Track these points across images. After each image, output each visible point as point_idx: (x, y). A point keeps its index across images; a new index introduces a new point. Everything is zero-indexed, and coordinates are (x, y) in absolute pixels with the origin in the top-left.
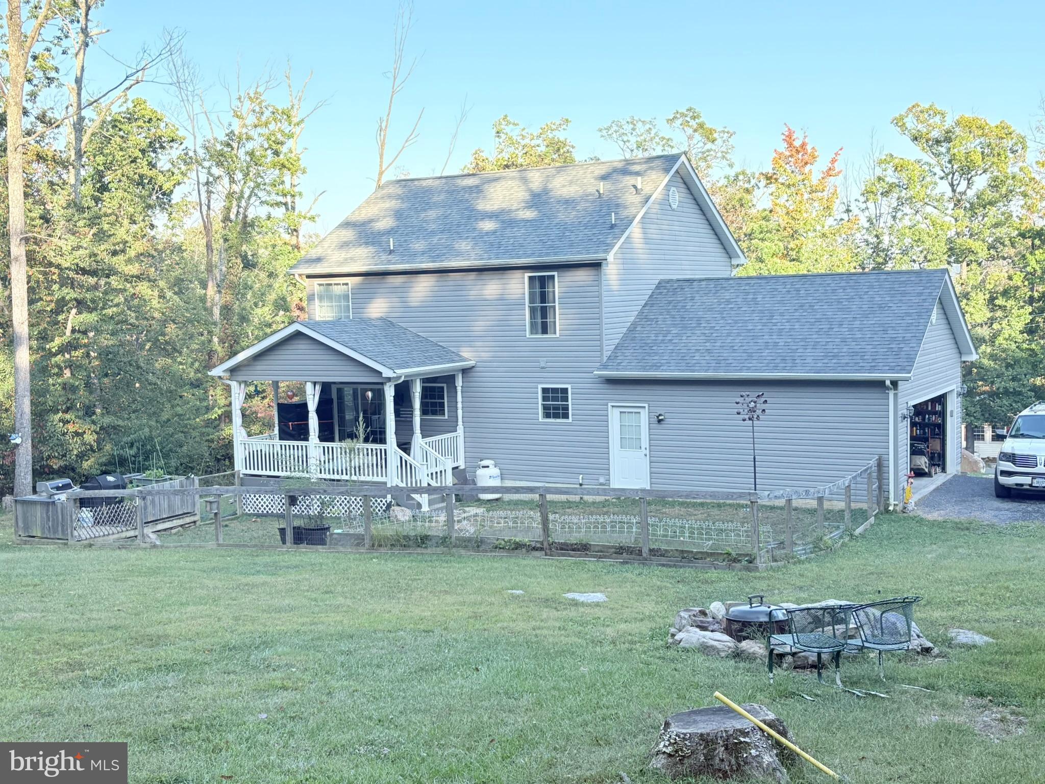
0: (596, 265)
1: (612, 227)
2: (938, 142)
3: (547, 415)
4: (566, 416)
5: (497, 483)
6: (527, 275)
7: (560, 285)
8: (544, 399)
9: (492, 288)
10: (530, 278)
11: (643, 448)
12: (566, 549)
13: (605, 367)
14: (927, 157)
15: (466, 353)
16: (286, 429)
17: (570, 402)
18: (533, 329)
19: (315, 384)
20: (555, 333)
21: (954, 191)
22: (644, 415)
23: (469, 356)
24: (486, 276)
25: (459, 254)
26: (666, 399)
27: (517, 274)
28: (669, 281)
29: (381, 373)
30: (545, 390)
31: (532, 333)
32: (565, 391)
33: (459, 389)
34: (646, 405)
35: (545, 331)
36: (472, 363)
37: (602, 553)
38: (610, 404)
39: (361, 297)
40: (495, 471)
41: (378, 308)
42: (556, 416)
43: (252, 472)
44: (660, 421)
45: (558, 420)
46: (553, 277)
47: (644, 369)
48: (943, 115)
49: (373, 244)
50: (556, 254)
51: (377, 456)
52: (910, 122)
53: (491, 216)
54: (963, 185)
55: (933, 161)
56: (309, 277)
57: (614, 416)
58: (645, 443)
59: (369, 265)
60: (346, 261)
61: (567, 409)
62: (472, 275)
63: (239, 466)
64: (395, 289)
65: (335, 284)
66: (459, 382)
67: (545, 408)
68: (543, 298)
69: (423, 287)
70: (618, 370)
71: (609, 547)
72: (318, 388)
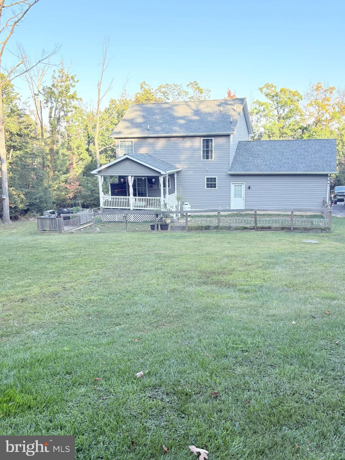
0: (228, 136)
1: (231, 122)
2: (273, 96)
3: (208, 187)
4: (215, 187)
5: (190, 210)
6: (202, 139)
7: (215, 142)
8: (207, 181)
9: (188, 143)
10: (203, 140)
11: (242, 197)
12: (263, 229)
13: (231, 170)
14: (269, 101)
15: (177, 166)
16: (114, 192)
17: (217, 183)
18: (204, 158)
19: (132, 176)
20: (212, 158)
21: (278, 113)
22: (243, 187)
23: (179, 167)
24: (186, 139)
25: (176, 132)
26: (252, 181)
27: (198, 139)
28: (242, 141)
29: (160, 173)
30: (207, 178)
31: (203, 159)
32: (215, 178)
33: (176, 178)
34: (245, 183)
35: (207, 158)
36: (180, 169)
37: (276, 229)
38: (231, 183)
39: (137, 147)
40: (189, 206)
41: (143, 150)
42: (211, 187)
43: (107, 207)
44: (249, 188)
45: (212, 188)
46: (212, 139)
47: (245, 171)
48: (275, 87)
49: (140, 127)
50: (214, 131)
51: (146, 201)
52: (265, 90)
53: (182, 118)
54: (281, 112)
55: (272, 103)
56: (116, 138)
57: (233, 186)
58: (243, 194)
59: (142, 134)
60: (131, 133)
61: (216, 185)
62: (181, 139)
63: (102, 205)
64: (150, 144)
65: (127, 141)
66: (176, 176)
67: (207, 184)
68: (207, 147)
69: (161, 143)
70: (236, 171)
71: (278, 227)
72: (133, 178)
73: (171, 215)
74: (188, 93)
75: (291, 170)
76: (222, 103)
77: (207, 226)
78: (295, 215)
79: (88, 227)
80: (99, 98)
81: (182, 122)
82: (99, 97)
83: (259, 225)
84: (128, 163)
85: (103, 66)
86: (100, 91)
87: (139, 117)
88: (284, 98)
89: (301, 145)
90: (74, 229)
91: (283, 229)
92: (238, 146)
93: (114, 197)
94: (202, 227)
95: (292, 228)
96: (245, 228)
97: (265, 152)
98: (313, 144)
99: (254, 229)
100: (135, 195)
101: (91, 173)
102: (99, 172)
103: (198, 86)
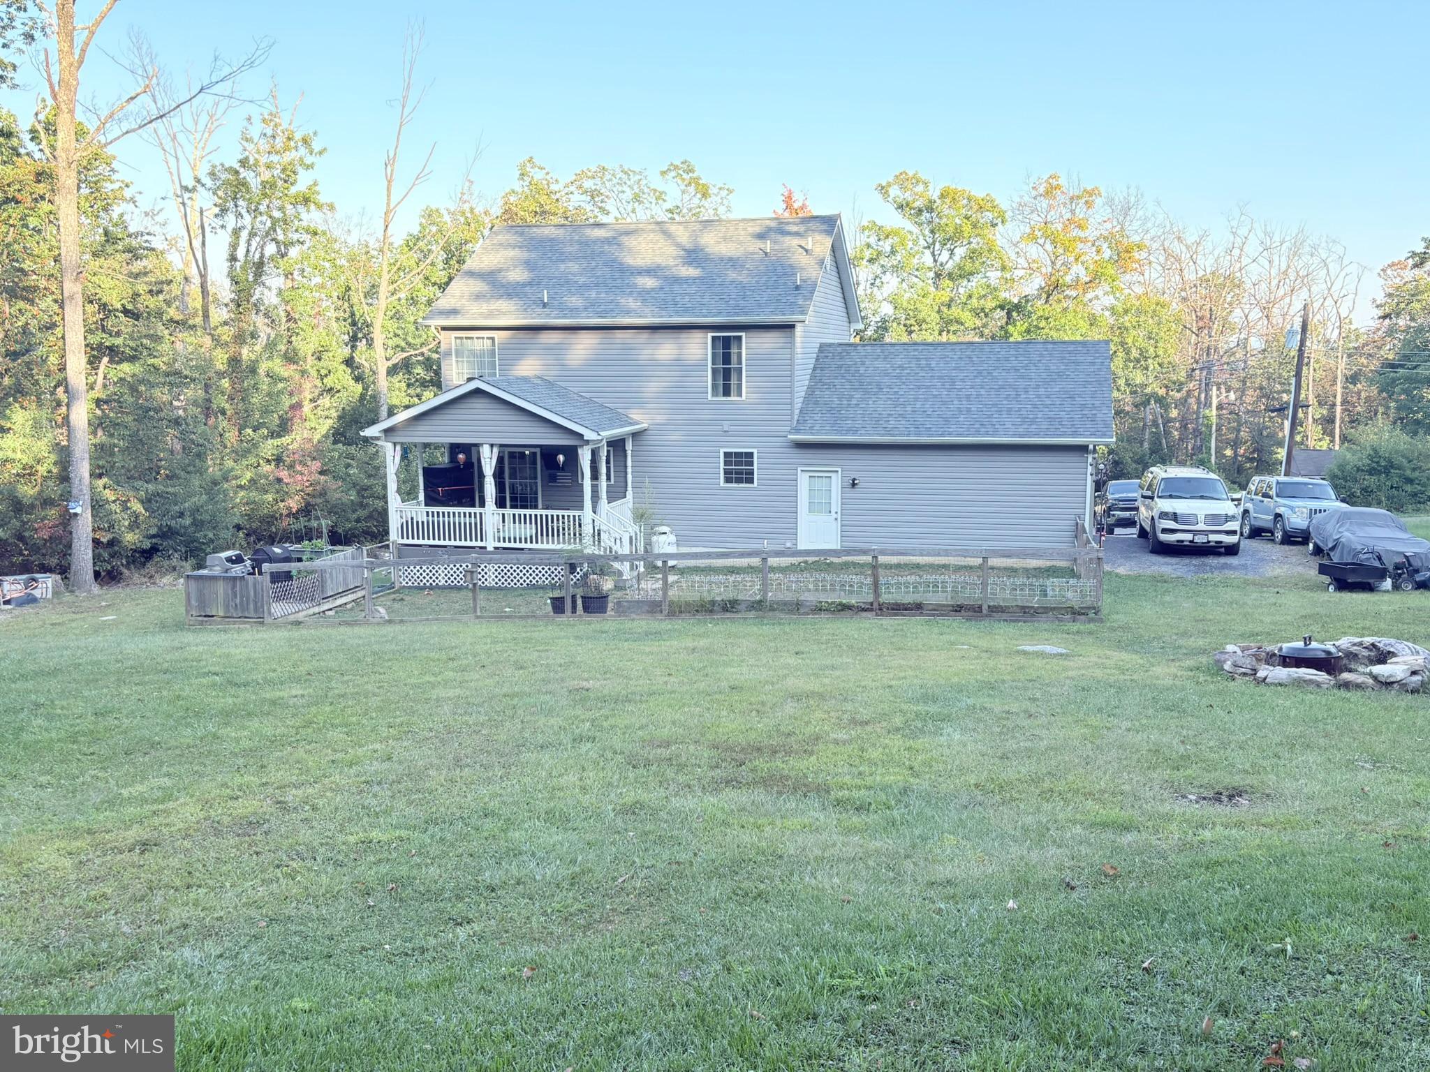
0: (790, 327)
1: (797, 288)
2: (920, 211)
3: (728, 480)
4: (751, 481)
5: (672, 550)
6: (710, 335)
7: (750, 345)
8: (726, 463)
9: (666, 349)
10: (713, 338)
11: (833, 512)
12: (898, 609)
13: (797, 431)
14: (908, 225)
15: (635, 415)
16: (433, 495)
17: (755, 467)
18: (715, 393)
19: (492, 446)
20: (740, 395)
21: (935, 261)
22: (836, 482)
23: (641, 418)
24: (659, 336)
25: (628, 312)
26: (858, 464)
27: (697, 336)
28: (830, 345)
29: (582, 436)
30: (727, 455)
31: (713, 395)
32: (751, 455)
33: (629, 453)
34: (839, 470)
35: (727, 392)
36: (644, 425)
37: (938, 611)
38: (799, 469)
39: (511, 355)
40: (672, 538)
41: (528, 367)
42: (739, 481)
43: (410, 541)
44: (854, 485)
45: (741, 485)
46: (740, 338)
47: (840, 433)
48: (926, 184)
49: (517, 295)
50: (746, 314)
51: (536, 523)
52: (894, 191)
54: (944, 257)
55: (915, 230)
56: (444, 329)
57: (803, 480)
58: (836, 506)
59: (525, 318)
60: (490, 315)
61: (752, 473)
62: (645, 335)
63: (394, 536)
64: (549, 349)
65: (478, 338)
66: (629, 446)
67: (726, 472)
68: (727, 359)
69: (584, 345)
70: (812, 434)
71: (944, 605)
73: (616, 565)
74: (663, 197)
75: (978, 433)
76: (769, 229)
77: (730, 601)
78: (992, 568)
79: (349, 606)
80: (388, 204)
81: (649, 282)
82: (389, 200)
83: (886, 598)
84: (478, 406)
85: (404, 107)
86: (393, 183)
87: (515, 267)
88: (952, 217)
89: (1007, 359)
90: (304, 613)
91: (958, 609)
92: (817, 360)
93: (435, 509)
94: (713, 603)
95: (985, 607)
96: (845, 608)
97: (899, 377)
98: (1041, 355)
99: (872, 610)
100: (501, 503)
101: (362, 434)
102: (388, 431)
103: (695, 175)
